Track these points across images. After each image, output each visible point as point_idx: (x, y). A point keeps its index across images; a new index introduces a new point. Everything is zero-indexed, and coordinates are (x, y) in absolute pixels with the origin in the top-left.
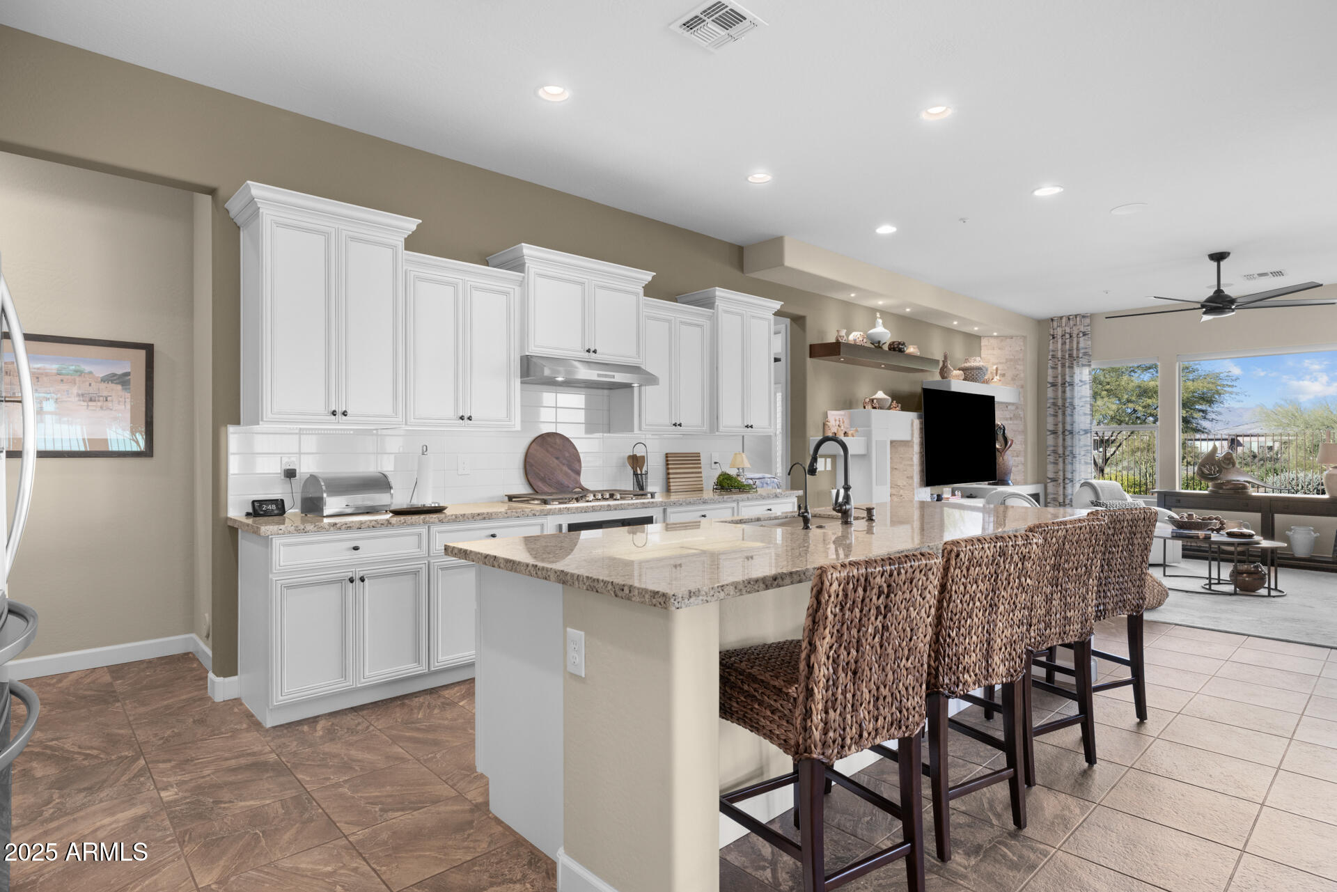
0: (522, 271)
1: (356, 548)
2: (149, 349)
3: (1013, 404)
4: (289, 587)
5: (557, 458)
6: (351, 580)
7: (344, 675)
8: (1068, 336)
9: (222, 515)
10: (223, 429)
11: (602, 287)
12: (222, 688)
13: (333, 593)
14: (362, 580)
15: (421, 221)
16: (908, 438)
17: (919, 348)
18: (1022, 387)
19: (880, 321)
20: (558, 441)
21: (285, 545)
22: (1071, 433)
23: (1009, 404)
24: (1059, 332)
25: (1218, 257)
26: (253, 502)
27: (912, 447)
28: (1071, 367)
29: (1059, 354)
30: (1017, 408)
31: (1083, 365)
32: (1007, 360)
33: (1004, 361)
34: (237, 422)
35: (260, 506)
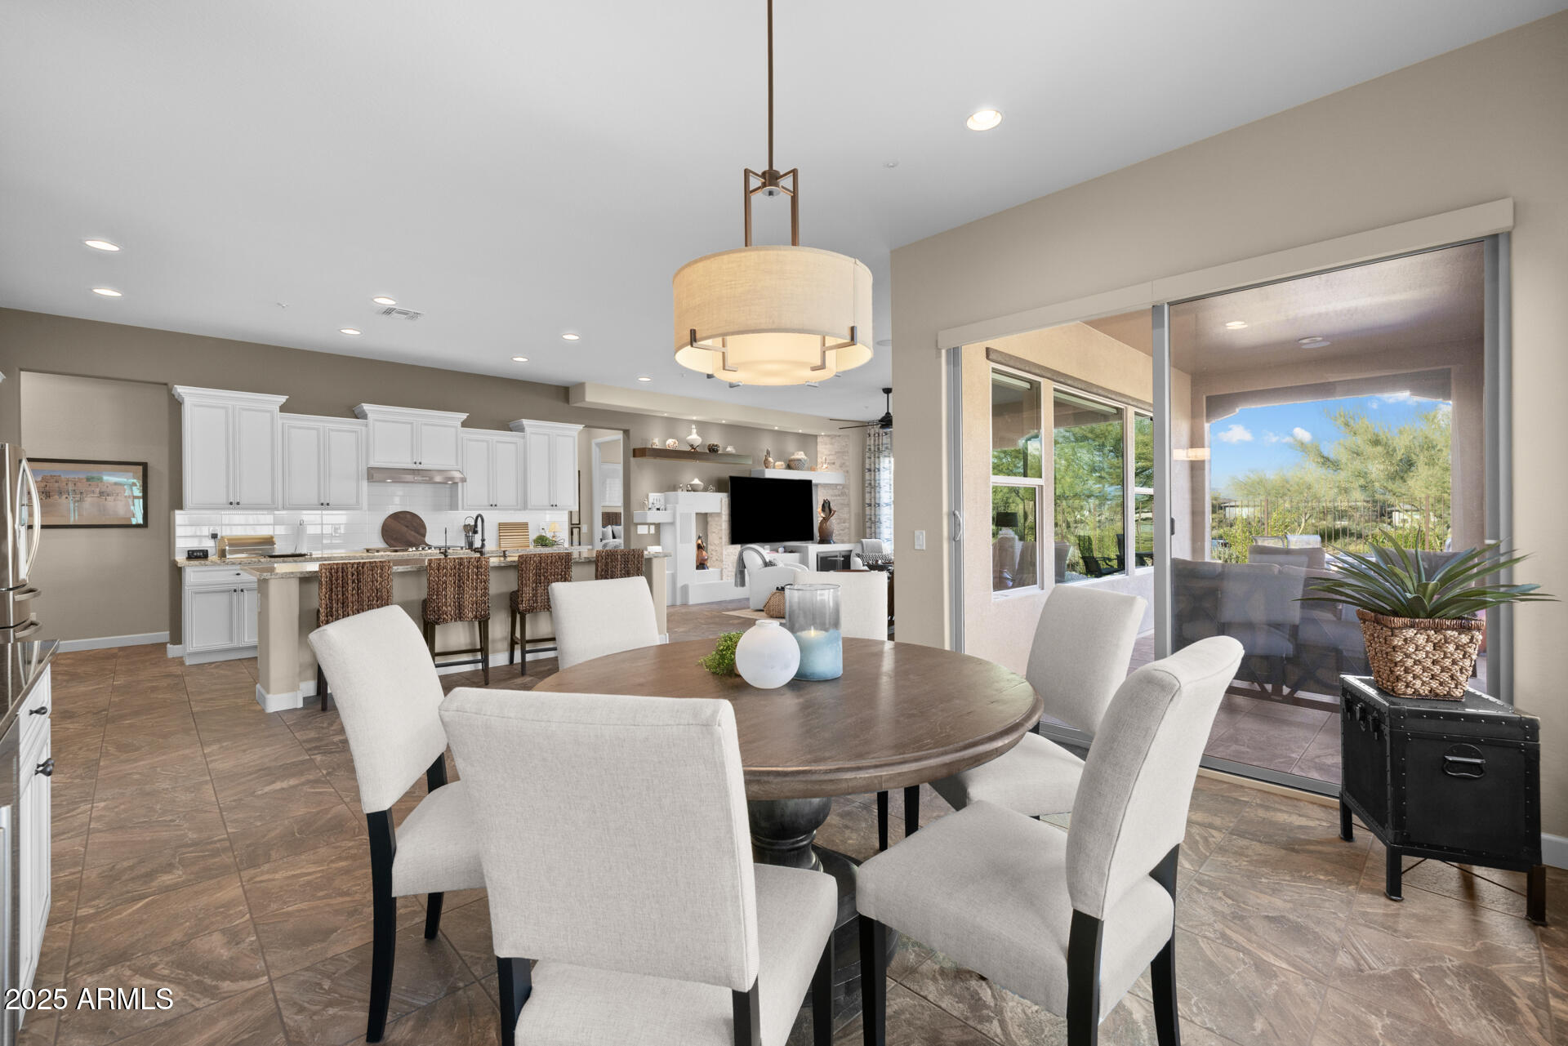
0: (366, 419)
1: (238, 574)
2: (145, 466)
3: (840, 485)
4: (196, 593)
5: (407, 527)
6: (235, 591)
7: (231, 639)
8: (877, 435)
9: (172, 558)
10: (172, 512)
11: (426, 424)
12: (173, 651)
13: (224, 598)
14: (242, 591)
15: (287, 397)
16: (719, 511)
17: (734, 448)
18: (847, 472)
19: (694, 431)
20: (408, 516)
21: (194, 571)
22: (879, 505)
23: (837, 485)
24: (872, 432)
25: (887, 391)
26: (189, 551)
27: (721, 517)
28: (879, 457)
29: (872, 448)
30: (843, 488)
31: (885, 456)
32: (837, 453)
33: (833, 453)
34: (181, 507)
35: (193, 554)
